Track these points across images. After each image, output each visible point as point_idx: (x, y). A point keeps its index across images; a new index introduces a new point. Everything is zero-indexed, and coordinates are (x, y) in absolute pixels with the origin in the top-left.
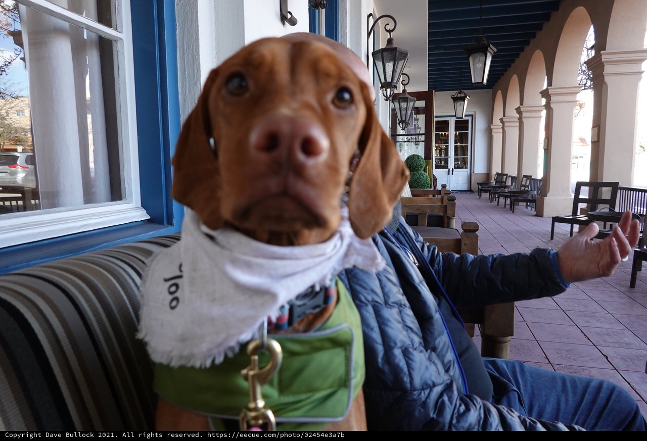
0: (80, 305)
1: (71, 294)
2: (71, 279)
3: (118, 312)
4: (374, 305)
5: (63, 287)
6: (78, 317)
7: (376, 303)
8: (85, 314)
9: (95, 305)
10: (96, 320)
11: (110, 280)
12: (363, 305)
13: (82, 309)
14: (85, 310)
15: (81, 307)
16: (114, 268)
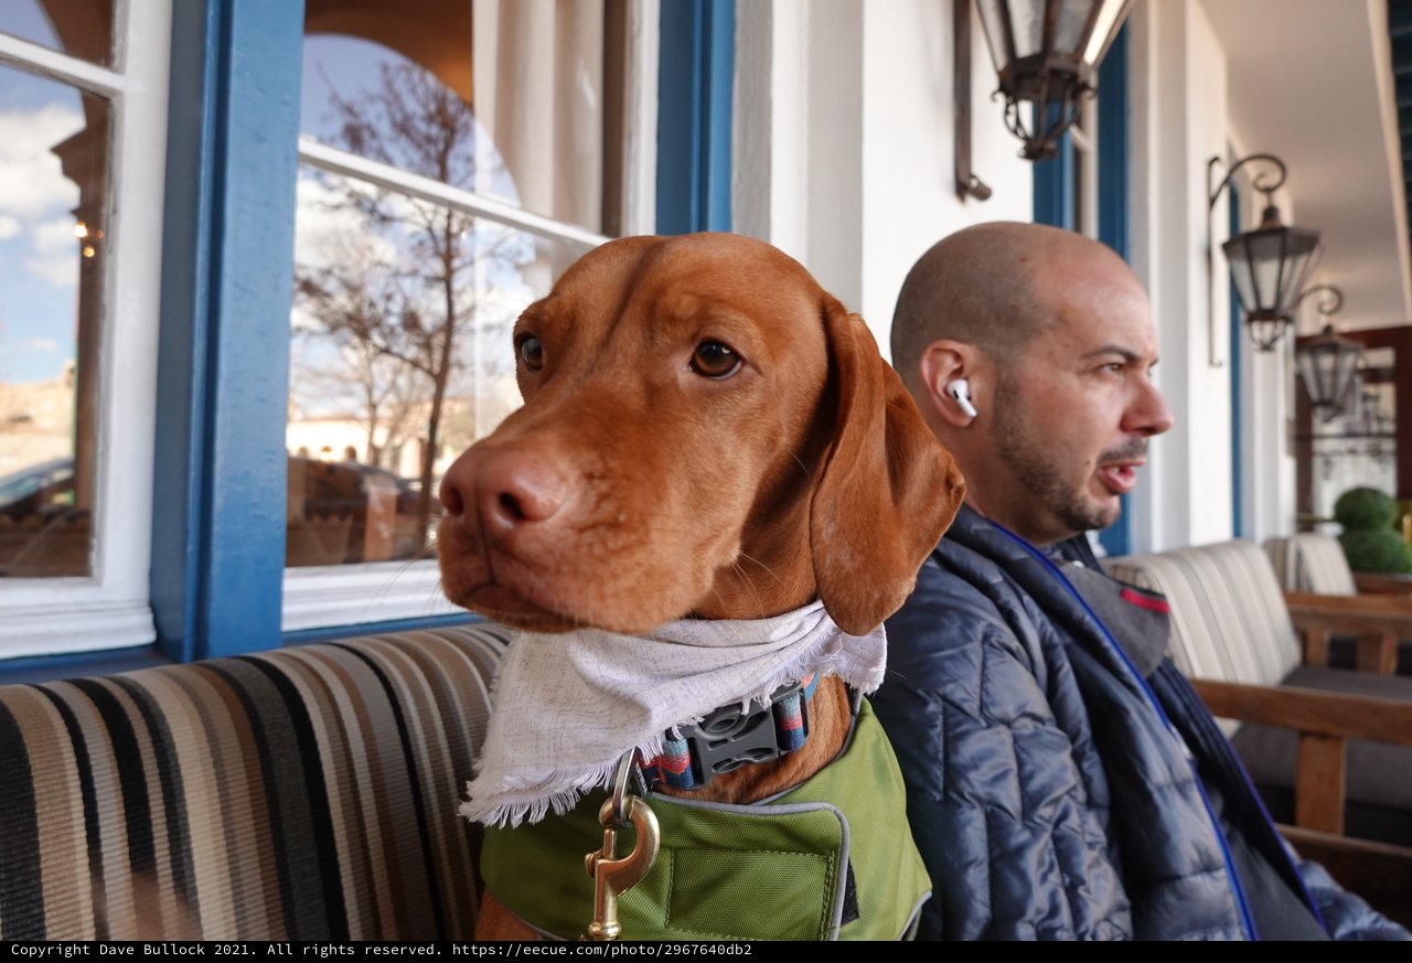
0: (403, 707)
1: (394, 686)
2: (403, 662)
3: (471, 733)
4: (992, 811)
5: (386, 673)
6: (394, 727)
7: (997, 810)
8: (408, 725)
9: (430, 713)
10: (426, 738)
11: (472, 675)
12: (964, 804)
13: (405, 716)
14: (410, 717)
15: (404, 712)
16: (485, 653)
